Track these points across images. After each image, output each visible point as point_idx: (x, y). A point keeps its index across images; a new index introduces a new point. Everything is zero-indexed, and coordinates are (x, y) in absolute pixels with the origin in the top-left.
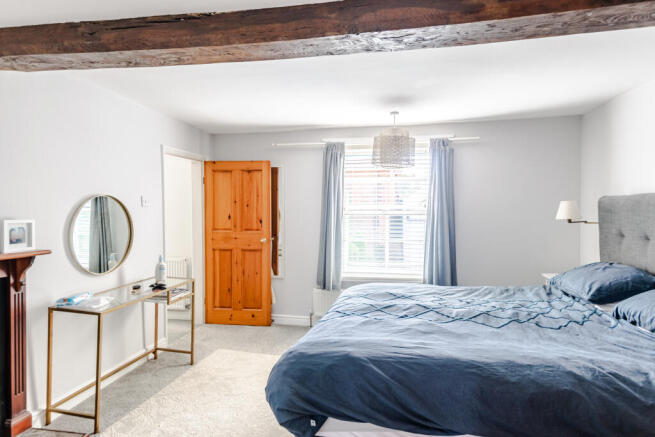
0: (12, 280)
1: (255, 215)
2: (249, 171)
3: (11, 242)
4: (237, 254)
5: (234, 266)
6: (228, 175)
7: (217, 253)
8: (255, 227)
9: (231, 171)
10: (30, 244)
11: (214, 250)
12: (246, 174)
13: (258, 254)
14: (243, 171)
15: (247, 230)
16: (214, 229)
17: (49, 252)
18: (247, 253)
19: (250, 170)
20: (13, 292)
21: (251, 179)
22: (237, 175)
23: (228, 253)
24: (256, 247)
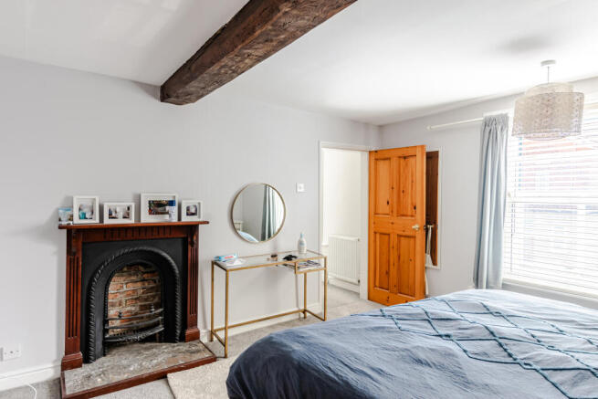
0: (189, 240)
1: (409, 201)
2: (405, 158)
3: (188, 214)
4: (394, 239)
5: (391, 249)
6: (387, 162)
7: (378, 236)
8: (409, 213)
9: (389, 159)
10: (199, 217)
11: (375, 233)
12: (402, 160)
13: (412, 240)
14: (400, 157)
15: (403, 215)
16: (376, 214)
17: (208, 223)
18: (402, 238)
19: (406, 156)
20: (190, 247)
21: (407, 165)
22: (394, 162)
23: (386, 237)
24: (411, 234)
